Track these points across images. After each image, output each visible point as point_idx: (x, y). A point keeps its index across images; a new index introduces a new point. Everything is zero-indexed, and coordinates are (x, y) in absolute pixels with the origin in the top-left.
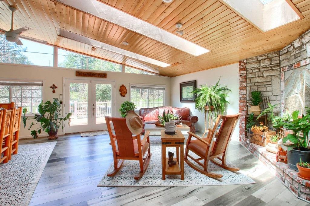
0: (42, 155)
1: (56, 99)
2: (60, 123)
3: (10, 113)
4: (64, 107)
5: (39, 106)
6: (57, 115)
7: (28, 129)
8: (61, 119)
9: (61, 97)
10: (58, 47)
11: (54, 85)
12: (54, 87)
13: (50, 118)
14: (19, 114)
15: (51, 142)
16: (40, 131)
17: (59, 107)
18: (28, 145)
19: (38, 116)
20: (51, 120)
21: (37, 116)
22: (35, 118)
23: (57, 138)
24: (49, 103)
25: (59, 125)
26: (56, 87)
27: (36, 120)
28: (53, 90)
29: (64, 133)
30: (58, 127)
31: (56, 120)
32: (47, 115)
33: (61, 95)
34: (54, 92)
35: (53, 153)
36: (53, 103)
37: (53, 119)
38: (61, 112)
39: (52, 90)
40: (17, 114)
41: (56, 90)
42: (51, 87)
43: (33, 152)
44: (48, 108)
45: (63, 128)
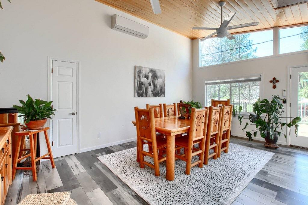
0: (249, 167)
1: (276, 97)
2: (281, 128)
3: (219, 110)
4: (289, 108)
5: (254, 105)
6: (277, 118)
7: (243, 129)
8: (283, 124)
9: (285, 94)
10: (279, 28)
11: (274, 79)
12: (275, 81)
13: (268, 120)
14: (229, 112)
15: (267, 152)
16: (255, 134)
17: (280, 108)
18: (241, 146)
19: (253, 116)
20: (269, 123)
21: (251, 116)
22: (250, 118)
23: (276, 148)
24: (266, 101)
25: (279, 131)
26: (278, 81)
27: (250, 121)
28: (274, 85)
29: (288, 144)
30: (279, 134)
31: (276, 124)
32: (263, 116)
33: (285, 90)
34: (274, 87)
35: (263, 170)
36: (272, 101)
37: (271, 122)
38: (284, 115)
39: (272, 84)
40: (227, 112)
41: (277, 84)
42: (271, 82)
43: (242, 157)
44: (264, 108)
45: (285, 137)
